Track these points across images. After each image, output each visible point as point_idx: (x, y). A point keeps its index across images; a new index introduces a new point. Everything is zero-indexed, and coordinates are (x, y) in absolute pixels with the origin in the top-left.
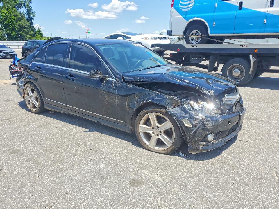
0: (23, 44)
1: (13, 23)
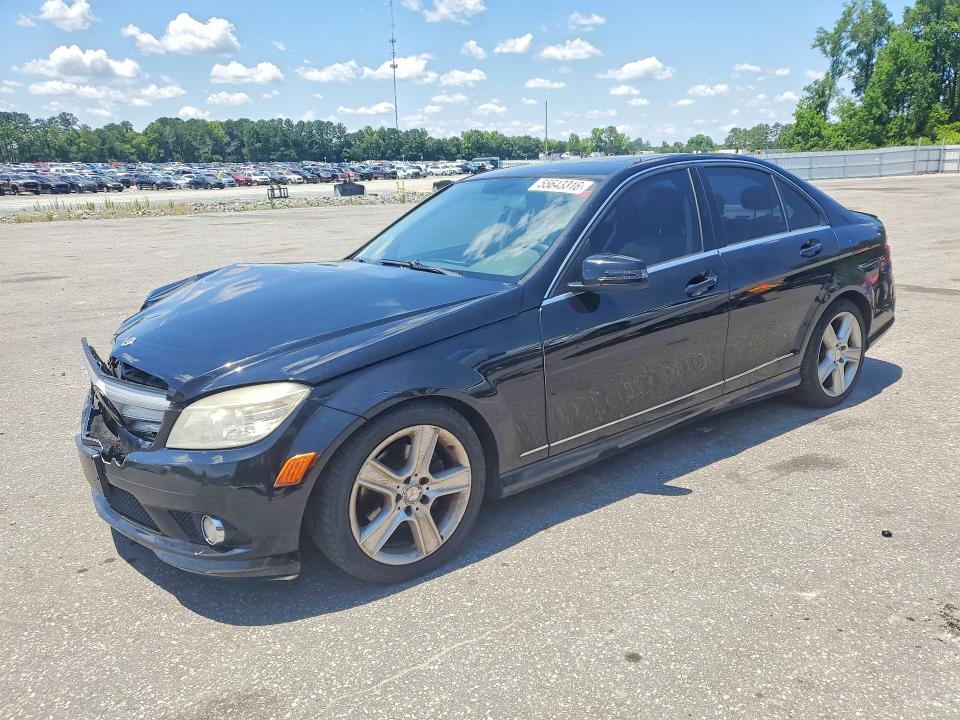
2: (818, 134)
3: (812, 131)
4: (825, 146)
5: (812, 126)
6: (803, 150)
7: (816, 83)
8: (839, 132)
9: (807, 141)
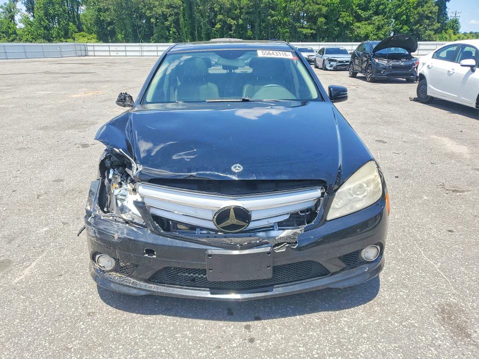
0: (355, 48)
1: (410, 11)
2: (15, 33)
3: (10, 32)
4: (20, 40)
5: (10, 28)
6: (9, 42)
7: (5, 4)
8: (26, 33)
9: (9, 37)
